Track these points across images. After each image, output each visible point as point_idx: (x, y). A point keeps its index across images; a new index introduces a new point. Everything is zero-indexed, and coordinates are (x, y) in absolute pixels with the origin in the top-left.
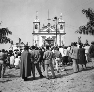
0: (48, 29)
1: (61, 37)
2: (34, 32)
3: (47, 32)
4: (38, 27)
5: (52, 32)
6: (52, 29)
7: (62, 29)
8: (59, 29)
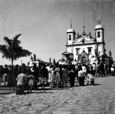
0: (82, 38)
1: (99, 47)
2: (67, 44)
3: (81, 43)
4: (72, 37)
5: (87, 41)
6: (88, 38)
7: (100, 37)
8: (96, 38)
